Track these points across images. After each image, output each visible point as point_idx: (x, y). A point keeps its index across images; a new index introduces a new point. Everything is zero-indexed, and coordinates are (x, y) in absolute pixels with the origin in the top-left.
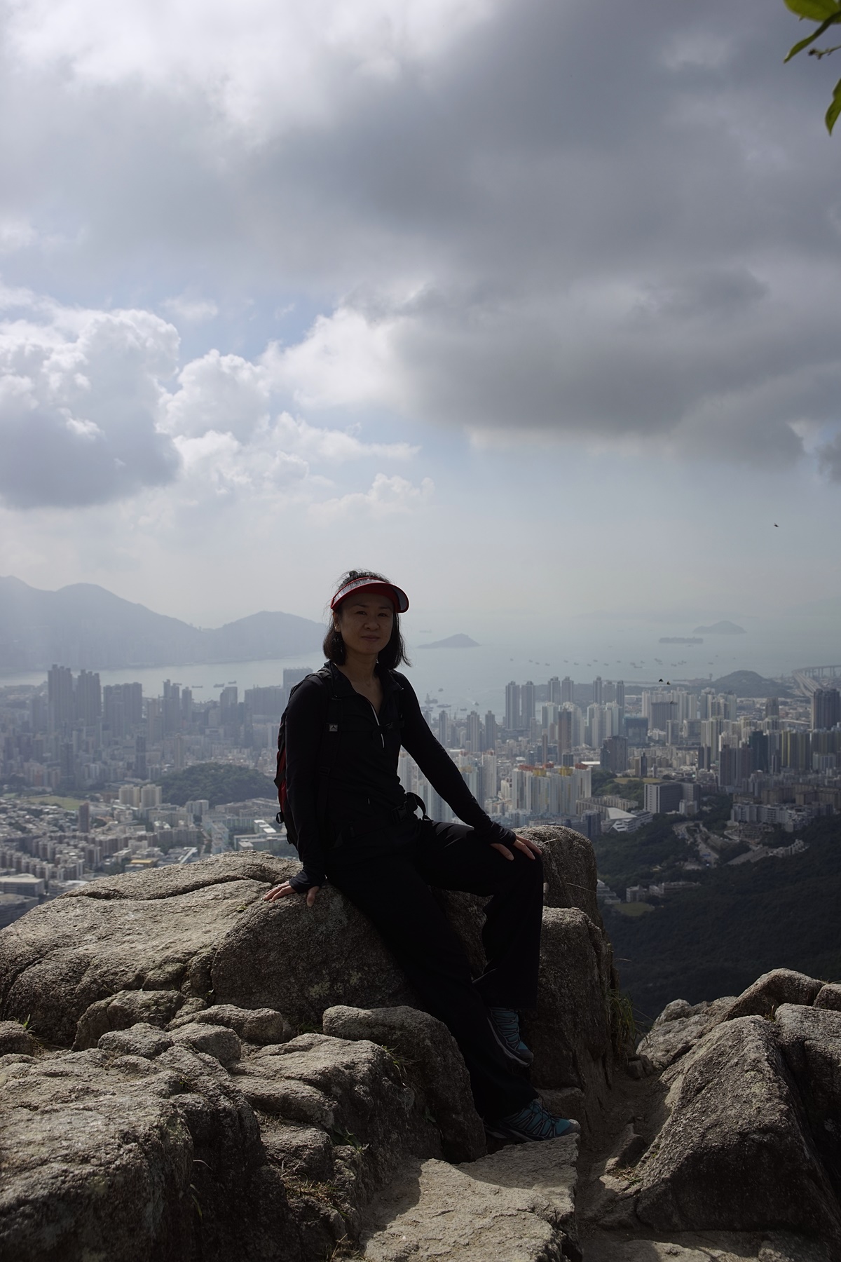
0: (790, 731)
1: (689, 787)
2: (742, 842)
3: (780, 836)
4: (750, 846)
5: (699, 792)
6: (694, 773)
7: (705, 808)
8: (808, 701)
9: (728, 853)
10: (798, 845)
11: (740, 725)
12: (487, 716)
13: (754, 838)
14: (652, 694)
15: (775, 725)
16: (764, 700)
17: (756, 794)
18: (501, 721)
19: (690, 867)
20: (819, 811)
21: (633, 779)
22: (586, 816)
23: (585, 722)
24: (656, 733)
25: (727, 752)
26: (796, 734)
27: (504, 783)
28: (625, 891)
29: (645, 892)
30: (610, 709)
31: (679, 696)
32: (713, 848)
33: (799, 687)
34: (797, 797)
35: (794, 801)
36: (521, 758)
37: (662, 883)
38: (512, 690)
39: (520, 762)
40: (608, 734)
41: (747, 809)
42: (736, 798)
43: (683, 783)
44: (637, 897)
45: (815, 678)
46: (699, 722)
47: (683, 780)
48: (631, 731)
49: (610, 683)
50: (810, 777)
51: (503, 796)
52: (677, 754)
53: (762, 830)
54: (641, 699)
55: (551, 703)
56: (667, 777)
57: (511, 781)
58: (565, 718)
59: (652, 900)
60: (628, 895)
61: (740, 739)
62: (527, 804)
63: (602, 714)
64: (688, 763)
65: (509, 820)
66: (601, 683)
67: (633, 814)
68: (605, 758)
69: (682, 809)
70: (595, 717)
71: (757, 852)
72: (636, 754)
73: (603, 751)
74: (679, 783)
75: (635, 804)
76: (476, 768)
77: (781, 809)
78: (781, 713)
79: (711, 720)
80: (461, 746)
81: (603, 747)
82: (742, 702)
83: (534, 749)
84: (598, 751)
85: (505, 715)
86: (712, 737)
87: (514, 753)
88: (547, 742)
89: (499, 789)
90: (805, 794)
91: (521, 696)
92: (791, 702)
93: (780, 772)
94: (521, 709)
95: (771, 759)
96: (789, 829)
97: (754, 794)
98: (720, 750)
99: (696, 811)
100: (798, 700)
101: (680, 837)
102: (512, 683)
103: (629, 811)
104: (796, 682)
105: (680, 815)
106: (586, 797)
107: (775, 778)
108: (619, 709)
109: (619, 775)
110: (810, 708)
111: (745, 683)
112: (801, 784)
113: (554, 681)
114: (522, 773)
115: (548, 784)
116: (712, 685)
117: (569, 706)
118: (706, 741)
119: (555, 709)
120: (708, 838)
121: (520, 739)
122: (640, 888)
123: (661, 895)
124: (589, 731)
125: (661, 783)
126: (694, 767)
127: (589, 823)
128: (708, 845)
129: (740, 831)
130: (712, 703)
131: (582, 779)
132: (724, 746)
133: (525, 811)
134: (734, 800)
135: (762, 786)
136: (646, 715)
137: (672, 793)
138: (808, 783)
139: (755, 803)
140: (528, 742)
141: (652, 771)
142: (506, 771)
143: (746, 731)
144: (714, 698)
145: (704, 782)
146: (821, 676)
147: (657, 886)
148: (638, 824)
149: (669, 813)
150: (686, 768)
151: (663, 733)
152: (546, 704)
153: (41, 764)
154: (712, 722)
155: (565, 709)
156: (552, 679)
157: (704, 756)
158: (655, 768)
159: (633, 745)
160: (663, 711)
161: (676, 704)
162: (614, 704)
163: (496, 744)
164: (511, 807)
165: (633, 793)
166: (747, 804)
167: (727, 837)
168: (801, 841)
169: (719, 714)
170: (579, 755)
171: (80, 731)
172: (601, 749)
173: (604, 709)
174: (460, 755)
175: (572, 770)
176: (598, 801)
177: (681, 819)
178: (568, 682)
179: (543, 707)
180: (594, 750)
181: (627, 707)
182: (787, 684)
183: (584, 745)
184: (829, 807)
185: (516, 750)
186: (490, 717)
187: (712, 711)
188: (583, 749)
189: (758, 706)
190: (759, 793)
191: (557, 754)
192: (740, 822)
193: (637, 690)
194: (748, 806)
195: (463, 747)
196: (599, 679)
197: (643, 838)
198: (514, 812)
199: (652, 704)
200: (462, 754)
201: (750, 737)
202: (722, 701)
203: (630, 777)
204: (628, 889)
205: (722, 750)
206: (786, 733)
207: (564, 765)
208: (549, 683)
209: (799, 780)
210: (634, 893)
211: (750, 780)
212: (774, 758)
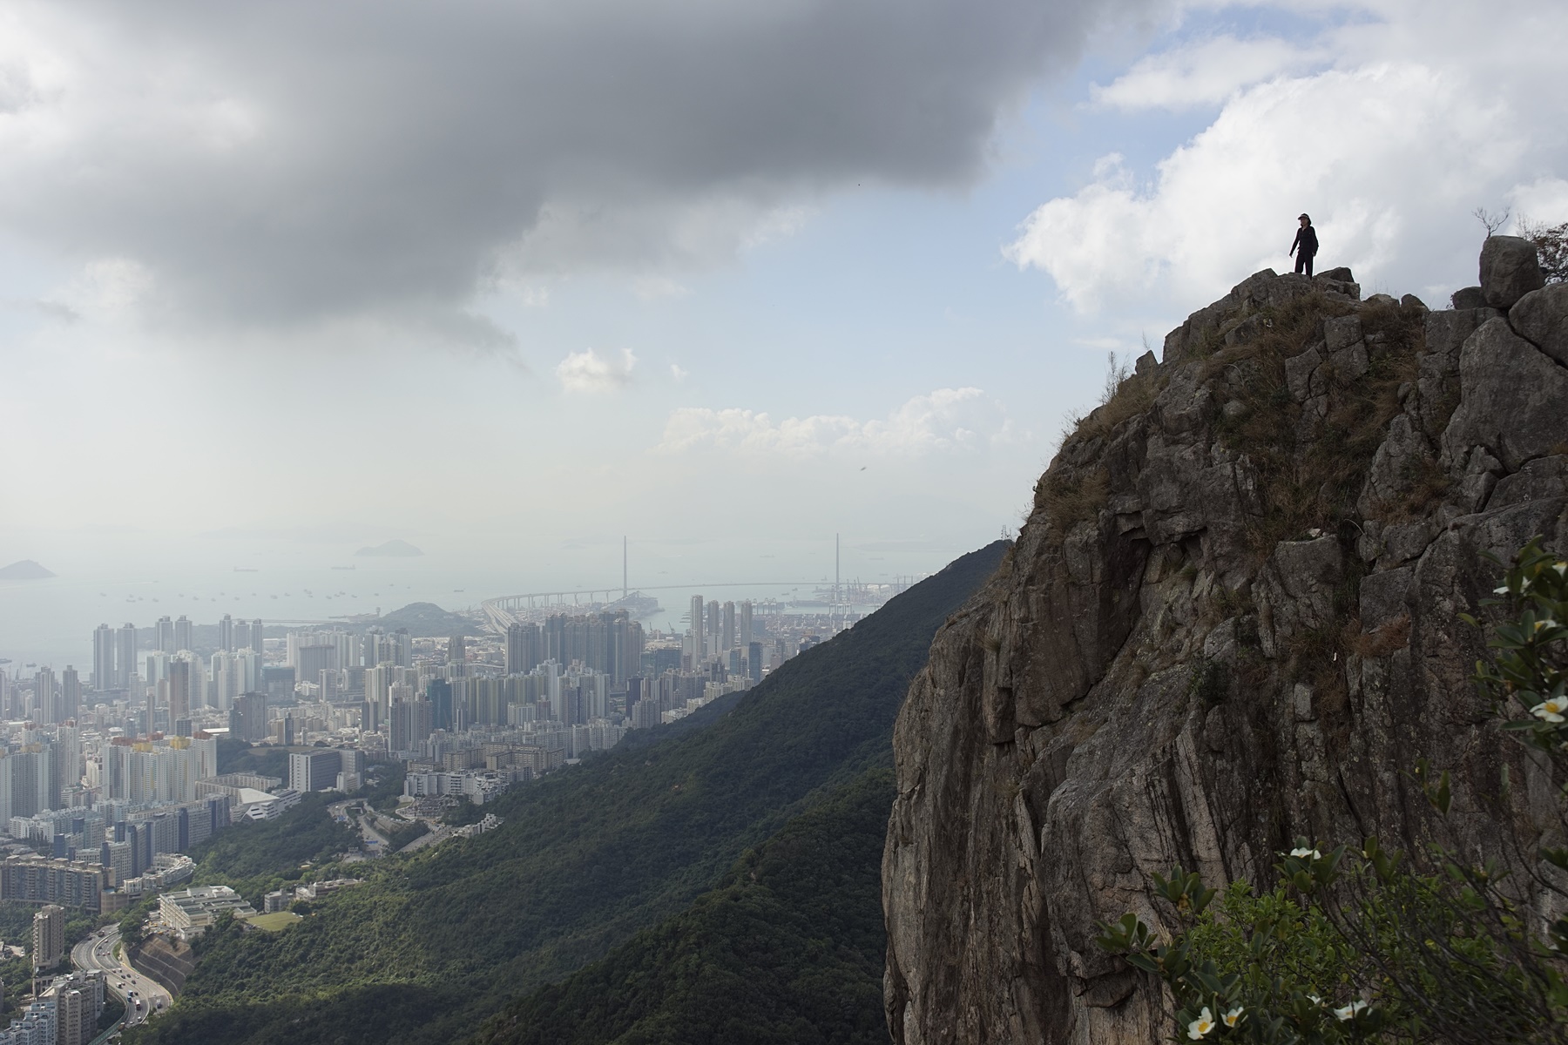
0: (479, 678)
1: (349, 756)
2: (418, 822)
3: (468, 812)
4: (430, 826)
5: (363, 761)
6: (356, 737)
7: (370, 781)
8: (501, 640)
9: (399, 838)
10: (490, 820)
11: (416, 672)
12: (65, 673)
13: (434, 816)
14: (300, 636)
15: (460, 671)
16: (447, 640)
17: (437, 760)
18: (88, 679)
19: (351, 859)
20: (515, 776)
21: (274, 749)
22: (209, 802)
23: (208, 674)
24: (305, 687)
25: (400, 709)
26: (486, 681)
27: (90, 765)
28: (264, 898)
29: (290, 897)
30: (243, 657)
31: (336, 637)
32: (381, 832)
33: (490, 622)
34: (488, 759)
35: (484, 765)
36: (116, 729)
37: (313, 883)
38: (103, 636)
39: (114, 733)
40: (241, 690)
41: (425, 779)
42: (411, 767)
43: (341, 751)
44: (280, 905)
45: (509, 610)
46: (363, 669)
47: (342, 747)
48: (271, 686)
49: (242, 622)
50: (504, 734)
51: (89, 782)
52: (334, 712)
53: (444, 805)
54: (286, 642)
55: (160, 651)
56: (320, 744)
57: (101, 761)
58: (179, 671)
59: (301, 908)
60: (267, 905)
61: (416, 689)
62: (125, 792)
63: (232, 665)
64: (349, 723)
65: (96, 815)
66: (230, 623)
67: (274, 795)
68: (235, 721)
69: (341, 785)
70: (222, 670)
71: (438, 833)
72: (279, 715)
73: (234, 714)
74: (337, 750)
75: (279, 781)
76: (49, 745)
77: (468, 776)
78: (468, 654)
79: (378, 666)
80: (26, 716)
81: (233, 708)
82: (418, 642)
83: (135, 716)
84: (227, 713)
85: (92, 671)
86: (380, 688)
87: (105, 722)
88: (154, 704)
89: (83, 772)
90: (498, 756)
91: (116, 644)
92: (481, 641)
93: (467, 731)
94: (116, 661)
95: (455, 713)
96: (478, 801)
97: (434, 760)
98: (390, 705)
99: (359, 786)
100: (489, 639)
101: (337, 821)
102: (104, 627)
103: (269, 791)
104: (486, 616)
105: (337, 792)
106: (208, 776)
107: (461, 737)
108: (256, 656)
109: (255, 744)
110: (503, 648)
111: (424, 617)
112: (494, 743)
113: (165, 623)
114: (117, 749)
115: (155, 761)
116: (379, 622)
117: (186, 655)
118: (373, 694)
119: (165, 659)
120: (374, 819)
121: (115, 702)
122: (283, 893)
123: (313, 899)
124: (213, 687)
125: (313, 751)
126: (357, 729)
127: (214, 812)
128: (375, 828)
129: (417, 810)
130: (380, 645)
131: (203, 752)
132: (396, 700)
133: (121, 800)
134: (409, 769)
135: (444, 748)
136: (293, 664)
137: (326, 764)
138: (502, 742)
139: (434, 771)
140: (127, 706)
141: (300, 737)
142: (94, 748)
143: (423, 680)
144: (382, 639)
145: (370, 748)
146: (517, 608)
147: (307, 888)
148: (281, 807)
149: (322, 791)
150: (346, 731)
151: (315, 686)
152: (153, 654)
154: (380, 670)
155: (180, 659)
156: (161, 620)
157: (369, 716)
158: (305, 733)
159: (276, 703)
160: (317, 655)
161: (333, 648)
162: (248, 651)
163: (79, 711)
164: (100, 796)
165: (274, 766)
166: (426, 772)
167: (399, 817)
168: (493, 815)
169: (388, 659)
170: (200, 720)
172: (231, 711)
173: (235, 657)
174: (23, 729)
175: (189, 740)
176: (226, 781)
177: (339, 798)
178: (184, 623)
179: (148, 658)
180: (221, 712)
181: (267, 654)
182: (475, 619)
183: (207, 707)
184: (527, 770)
185: (108, 718)
186: (70, 675)
187: (380, 655)
188: (205, 713)
189: (439, 647)
190: (441, 757)
191: (168, 721)
192: (416, 796)
193: (280, 631)
194: (426, 775)
195: (30, 717)
196: (228, 617)
197: (287, 826)
198: (105, 803)
199: (301, 649)
200: (26, 727)
201: (428, 687)
202: (392, 642)
203: (270, 745)
204: (266, 896)
205: (393, 704)
206: (475, 680)
207: (178, 735)
208: (158, 624)
209: (490, 739)
210: (275, 900)
211: (429, 742)
212: (460, 712)
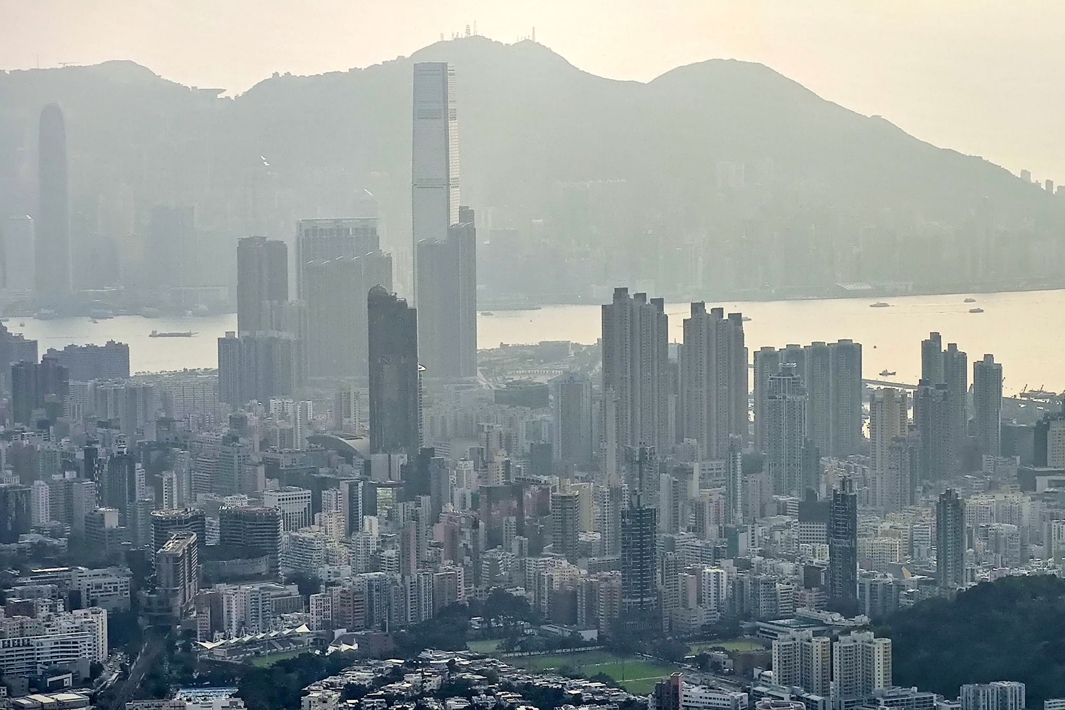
153: (573, 562)
171: (684, 472)
